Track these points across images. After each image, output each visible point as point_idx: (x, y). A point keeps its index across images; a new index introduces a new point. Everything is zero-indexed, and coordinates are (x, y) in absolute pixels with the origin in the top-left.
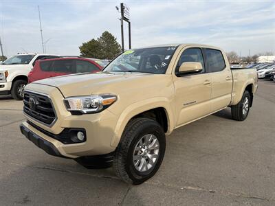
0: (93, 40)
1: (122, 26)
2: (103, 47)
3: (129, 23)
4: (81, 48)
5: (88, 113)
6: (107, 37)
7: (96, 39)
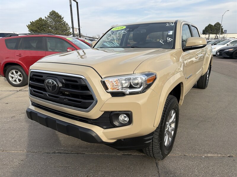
0: (41, 19)
1: (71, 6)
2: (51, 26)
3: (77, 3)
4: (29, 27)
5: (131, 94)
6: (54, 15)
7: (43, 18)
